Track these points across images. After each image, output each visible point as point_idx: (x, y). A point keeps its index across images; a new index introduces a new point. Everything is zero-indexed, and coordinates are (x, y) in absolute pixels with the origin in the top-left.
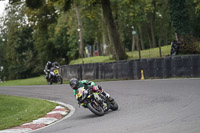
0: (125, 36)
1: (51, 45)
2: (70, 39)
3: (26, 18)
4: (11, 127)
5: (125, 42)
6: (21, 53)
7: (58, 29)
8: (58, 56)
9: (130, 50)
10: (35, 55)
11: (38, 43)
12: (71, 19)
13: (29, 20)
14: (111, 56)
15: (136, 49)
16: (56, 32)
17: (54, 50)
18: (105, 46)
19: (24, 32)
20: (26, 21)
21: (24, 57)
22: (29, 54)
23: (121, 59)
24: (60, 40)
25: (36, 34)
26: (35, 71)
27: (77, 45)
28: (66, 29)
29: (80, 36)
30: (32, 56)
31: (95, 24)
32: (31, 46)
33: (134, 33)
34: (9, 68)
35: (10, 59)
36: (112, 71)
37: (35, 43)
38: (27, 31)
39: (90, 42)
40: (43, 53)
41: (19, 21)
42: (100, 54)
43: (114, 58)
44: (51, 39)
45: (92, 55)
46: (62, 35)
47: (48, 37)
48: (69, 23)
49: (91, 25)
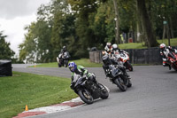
0: (157, 26)
1: (91, 32)
2: (108, 27)
3: (70, 7)
4: (53, 104)
5: (157, 30)
6: (64, 38)
7: (97, 18)
8: (96, 42)
9: (161, 38)
10: (77, 40)
11: (79, 30)
12: (109, 9)
13: (73, 9)
14: (144, 43)
15: (166, 37)
16: (96, 21)
17: (94, 37)
18: (138, 34)
19: (67, 20)
20: (70, 10)
21: (67, 42)
22: (72, 39)
23: (152, 46)
24: (99, 28)
25: (78, 22)
26: (76, 54)
27: (114, 32)
28: (104, 18)
29: (117, 24)
30: (73, 40)
31: (130, 14)
32: (74, 32)
33: (165, 22)
34: (54, 51)
35: (55, 43)
36: (143, 56)
37: (77, 30)
38: (70, 19)
39: (125, 30)
40: (84, 38)
41: (63, 10)
42: (134, 41)
43: (146, 45)
44: (91, 27)
45: (127, 42)
46: (101, 23)
47: (88, 25)
48: (108, 12)
49: (127, 15)
